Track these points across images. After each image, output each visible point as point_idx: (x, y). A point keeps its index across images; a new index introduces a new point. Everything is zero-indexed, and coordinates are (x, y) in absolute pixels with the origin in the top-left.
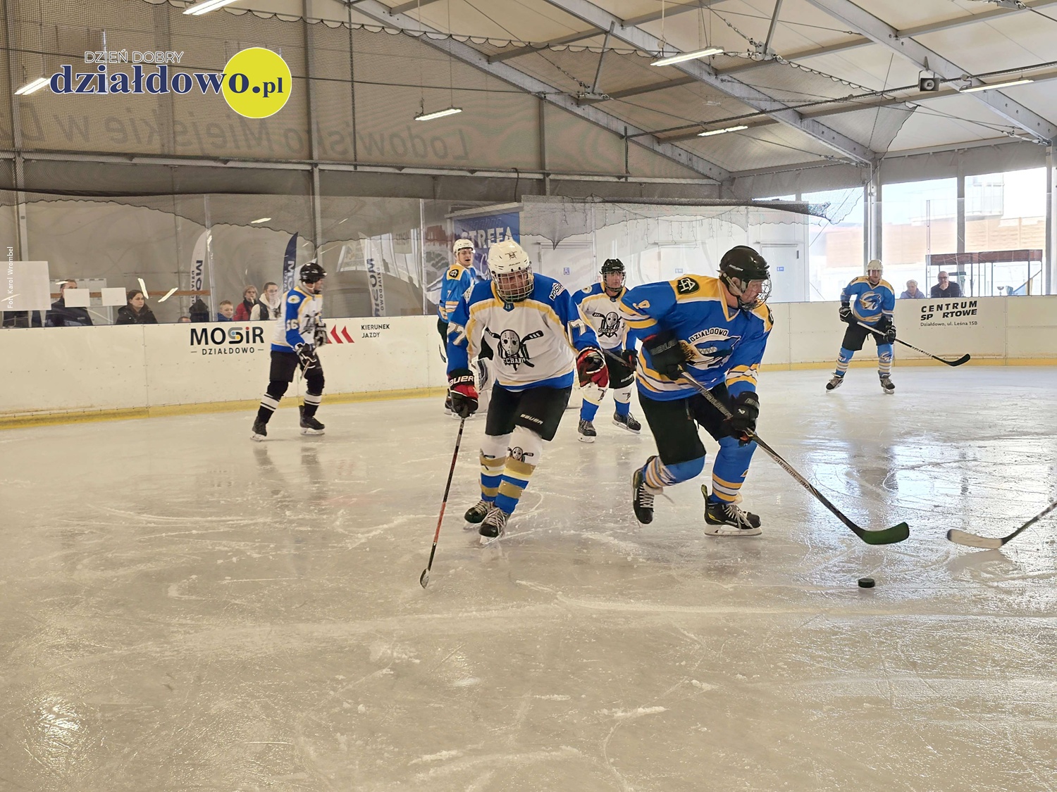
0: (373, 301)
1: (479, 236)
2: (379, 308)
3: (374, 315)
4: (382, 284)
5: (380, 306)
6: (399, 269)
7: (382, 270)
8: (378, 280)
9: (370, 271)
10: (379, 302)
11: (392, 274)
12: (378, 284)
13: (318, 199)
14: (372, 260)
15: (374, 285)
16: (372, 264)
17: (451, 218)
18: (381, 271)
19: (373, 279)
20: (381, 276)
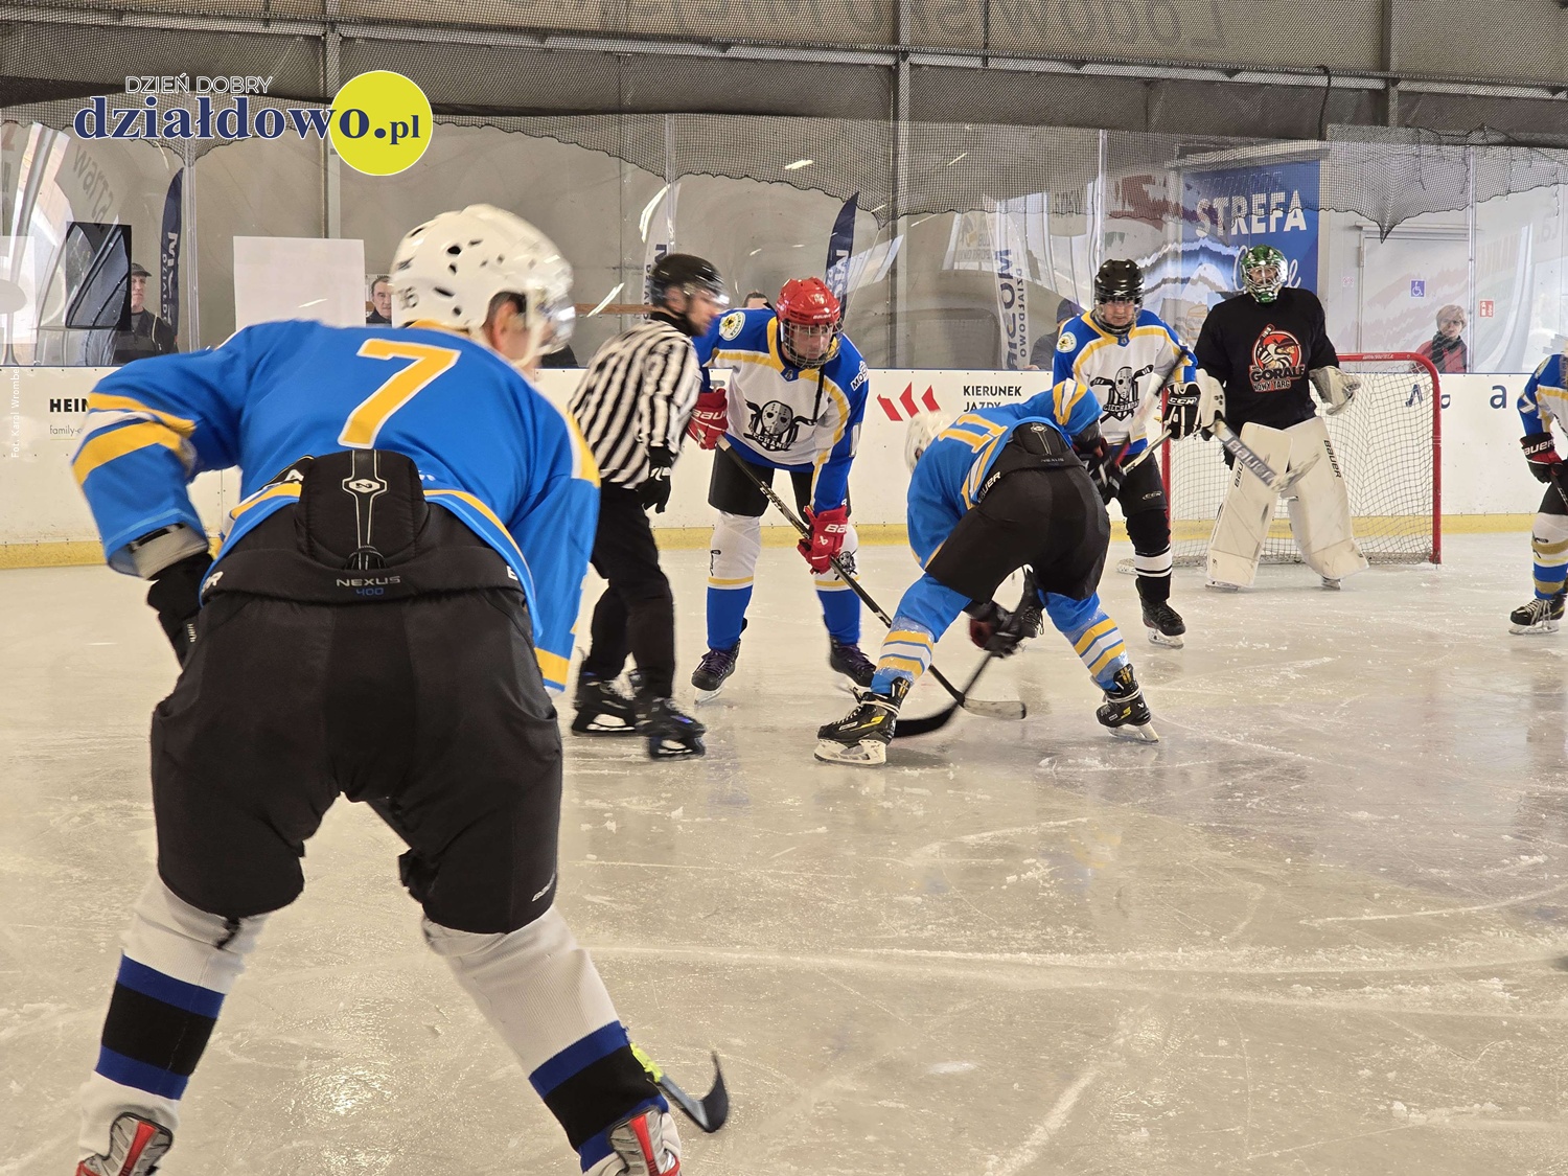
0: (1004, 337)
1: (1235, 208)
2: (1017, 352)
3: (1004, 366)
4: (1025, 304)
5: (1019, 348)
6: (1056, 273)
7: (1026, 276)
8: (1017, 294)
9: (1001, 276)
10: (1017, 340)
11: (1043, 283)
12: (1017, 302)
13: (904, 127)
14: (1007, 252)
15: (1009, 305)
16: (1007, 262)
17: (1177, 169)
18: (1024, 278)
19: (1007, 292)
20: (1024, 287)
